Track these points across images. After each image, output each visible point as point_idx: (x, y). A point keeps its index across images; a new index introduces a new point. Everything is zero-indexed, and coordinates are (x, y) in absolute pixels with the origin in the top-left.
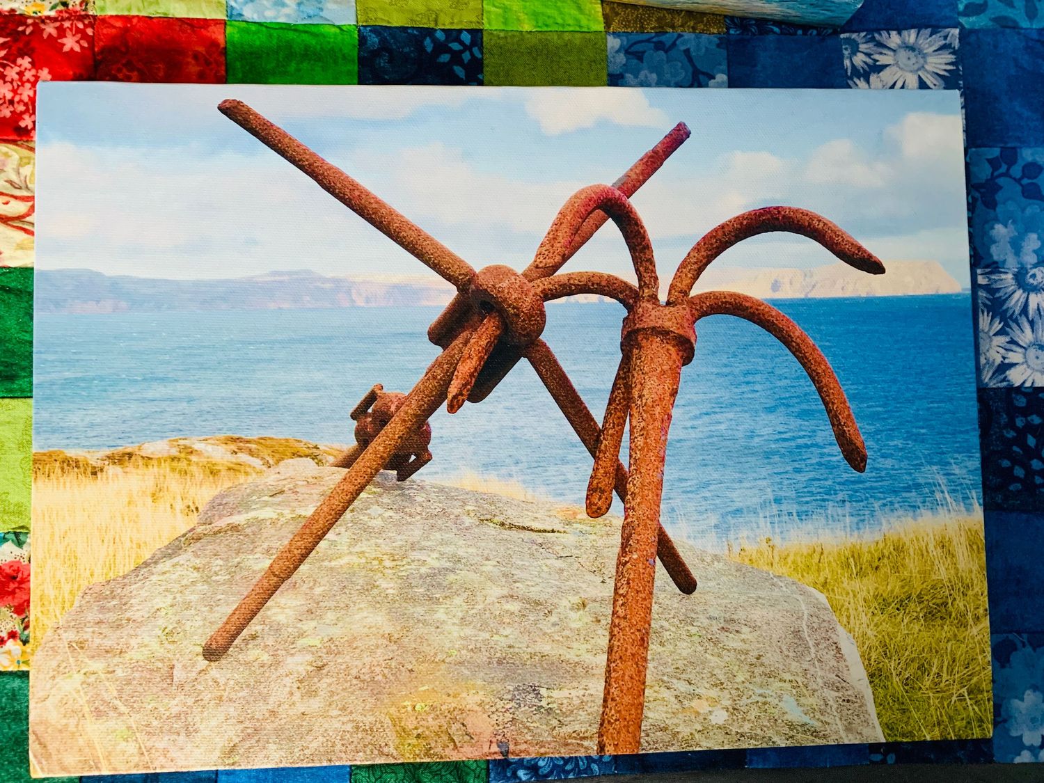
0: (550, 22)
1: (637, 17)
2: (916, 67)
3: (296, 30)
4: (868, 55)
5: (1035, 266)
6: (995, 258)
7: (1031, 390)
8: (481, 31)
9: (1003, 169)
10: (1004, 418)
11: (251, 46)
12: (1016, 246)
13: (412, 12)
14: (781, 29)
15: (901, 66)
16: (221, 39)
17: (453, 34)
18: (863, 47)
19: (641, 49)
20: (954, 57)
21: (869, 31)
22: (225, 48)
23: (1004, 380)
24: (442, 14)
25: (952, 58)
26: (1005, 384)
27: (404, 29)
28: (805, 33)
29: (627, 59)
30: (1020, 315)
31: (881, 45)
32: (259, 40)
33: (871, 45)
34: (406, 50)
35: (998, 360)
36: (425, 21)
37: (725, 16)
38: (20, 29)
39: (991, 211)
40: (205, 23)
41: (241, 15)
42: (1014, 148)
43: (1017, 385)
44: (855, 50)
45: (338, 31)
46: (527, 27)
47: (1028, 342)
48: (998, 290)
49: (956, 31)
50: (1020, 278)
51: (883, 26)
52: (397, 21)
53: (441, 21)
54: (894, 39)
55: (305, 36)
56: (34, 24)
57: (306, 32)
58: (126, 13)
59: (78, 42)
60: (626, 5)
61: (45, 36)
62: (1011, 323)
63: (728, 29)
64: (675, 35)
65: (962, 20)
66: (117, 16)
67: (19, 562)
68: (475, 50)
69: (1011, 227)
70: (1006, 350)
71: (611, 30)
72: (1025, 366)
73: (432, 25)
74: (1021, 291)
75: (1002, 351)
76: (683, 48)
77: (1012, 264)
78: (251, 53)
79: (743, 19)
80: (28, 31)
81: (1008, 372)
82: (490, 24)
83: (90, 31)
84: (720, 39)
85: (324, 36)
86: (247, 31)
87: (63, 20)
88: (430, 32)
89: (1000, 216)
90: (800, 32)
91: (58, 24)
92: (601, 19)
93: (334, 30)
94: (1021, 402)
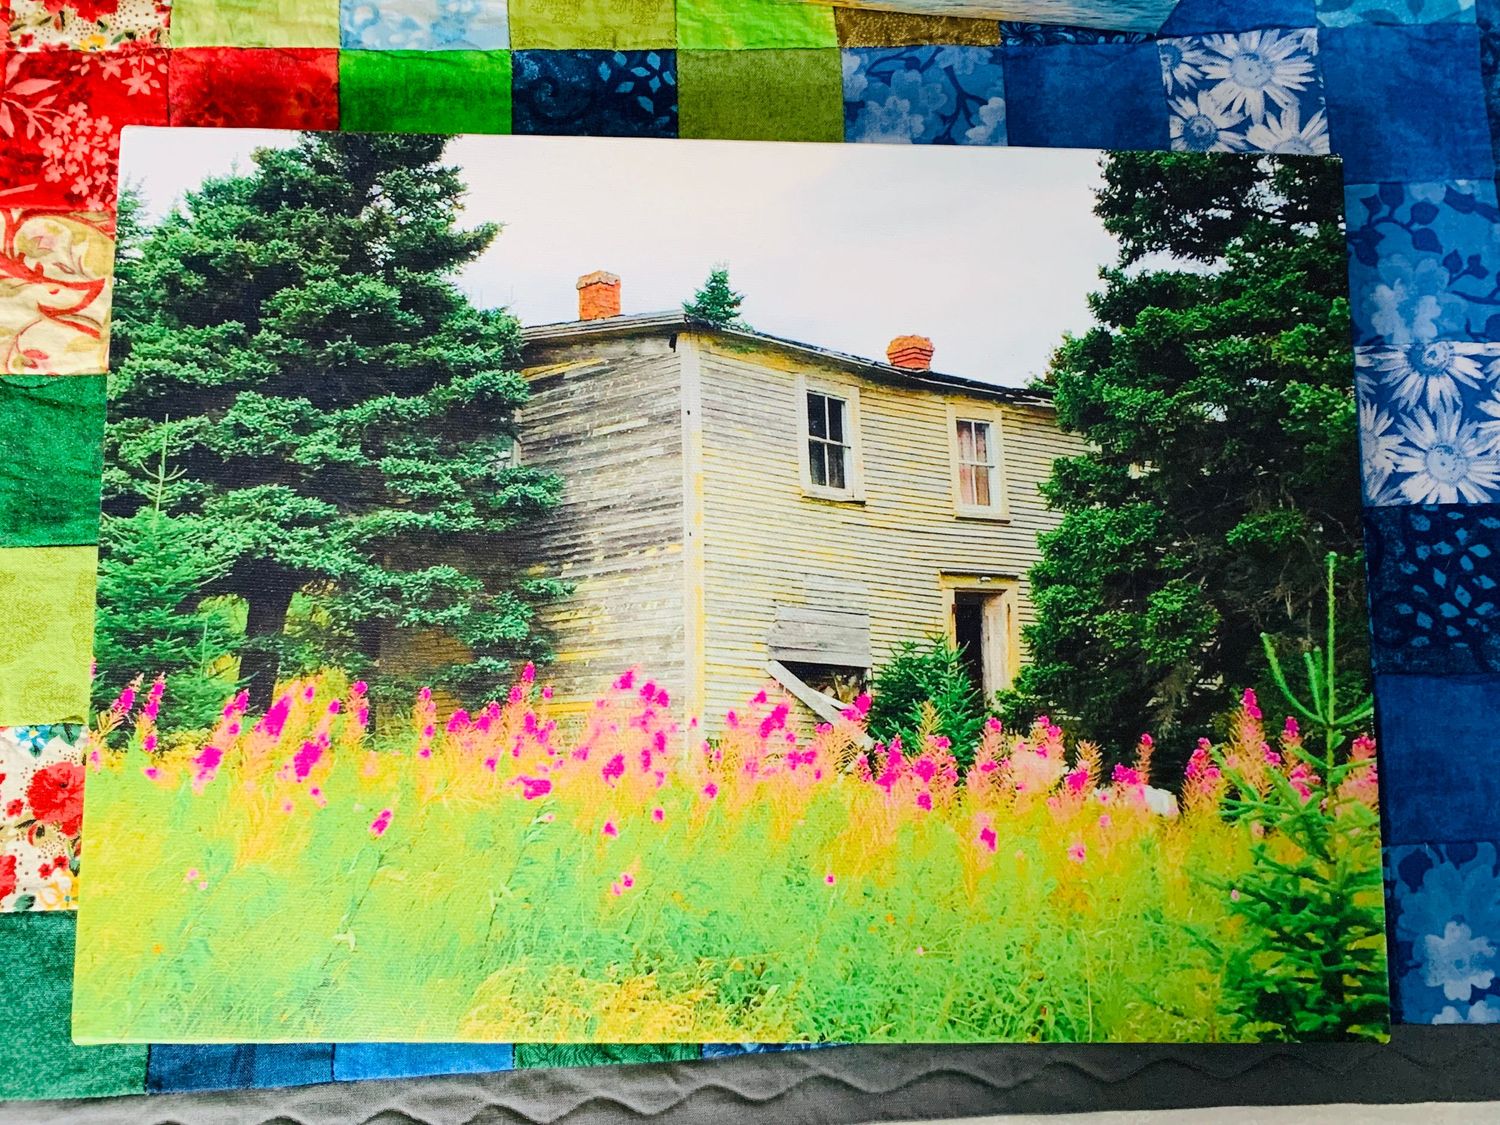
0: (765, 37)
1: (882, 27)
2: (1260, 80)
3: (431, 59)
4: (1195, 67)
5: (1436, 340)
6: (1380, 332)
7: (1435, 509)
8: (674, 51)
9: (1385, 211)
10: (1400, 549)
11: (372, 82)
12: (1407, 312)
13: (582, 30)
14: (1076, 36)
15: (1240, 79)
16: (332, 73)
17: (637, 57)
18: (1187, 56)
19: (888, 69)
20: (1311, 65)
21: (1196, 35)
22: (338, 84)
23: (1398, 495)
24: (622, 32)
25: (1309, 67)
26: (1398, 501)
27: (572, 53)
28: (1108, 41)
29: (869, 82)
30: (1417, 406)
31: (1210, 52)
32: (382, 74)
33: (1198, 53)
34: (575, 79)
35: (1389, 469)
36: (598, 41)
37: (1001, 22)
38: (74, 68)
39: (1372, 270)
40: (312, 54)
41: (359, 42)
42: (1399, 183)
43: (1414, 502)
44: (1177, 60)
45: (486, 58)
46: (735, 44)
47: (1428, 442)
48: (1386, 374)
49: (1313, 32)
50: (1414, 357)
51: (1213, 29)
52: (563, 42)
53: (620, 39)
54: (1229, 45)
55: (441, 66)
56: (92, 63)
57: (443, 61)
58: (209, 44)
59: (147, 82)
60: (865, 12)
61: (105, 76)
62: (1404, 417)
63: (1004, 38)
64: (933, 48)
65: (1322, 17)
66: (199, 50)
67: (69, 764)
68: (667, 76)
69: (1399, 288)
70: (1400, 454)
71: (847, 45)
72: (1426, 476)
73: (609, 47)
74: (1417, 374)
75: (1393, 456)
76: (943, 66)
77: (1402, 339)
78: (372, 90)
79: (1024, 25)
80: (84, 71)
81: (1402, 485)
82: (685, 43)
83: (163, 69)
84: (994, 52)
85: (468, 66)
86: (367, 62)
87: (129, 55)
88: (606, 55)
89: (1384, 276)
90: (1102, 39)
91: (122, 61)
92: (834, 31)
93: (479, 57)
94: (1423, 524)
